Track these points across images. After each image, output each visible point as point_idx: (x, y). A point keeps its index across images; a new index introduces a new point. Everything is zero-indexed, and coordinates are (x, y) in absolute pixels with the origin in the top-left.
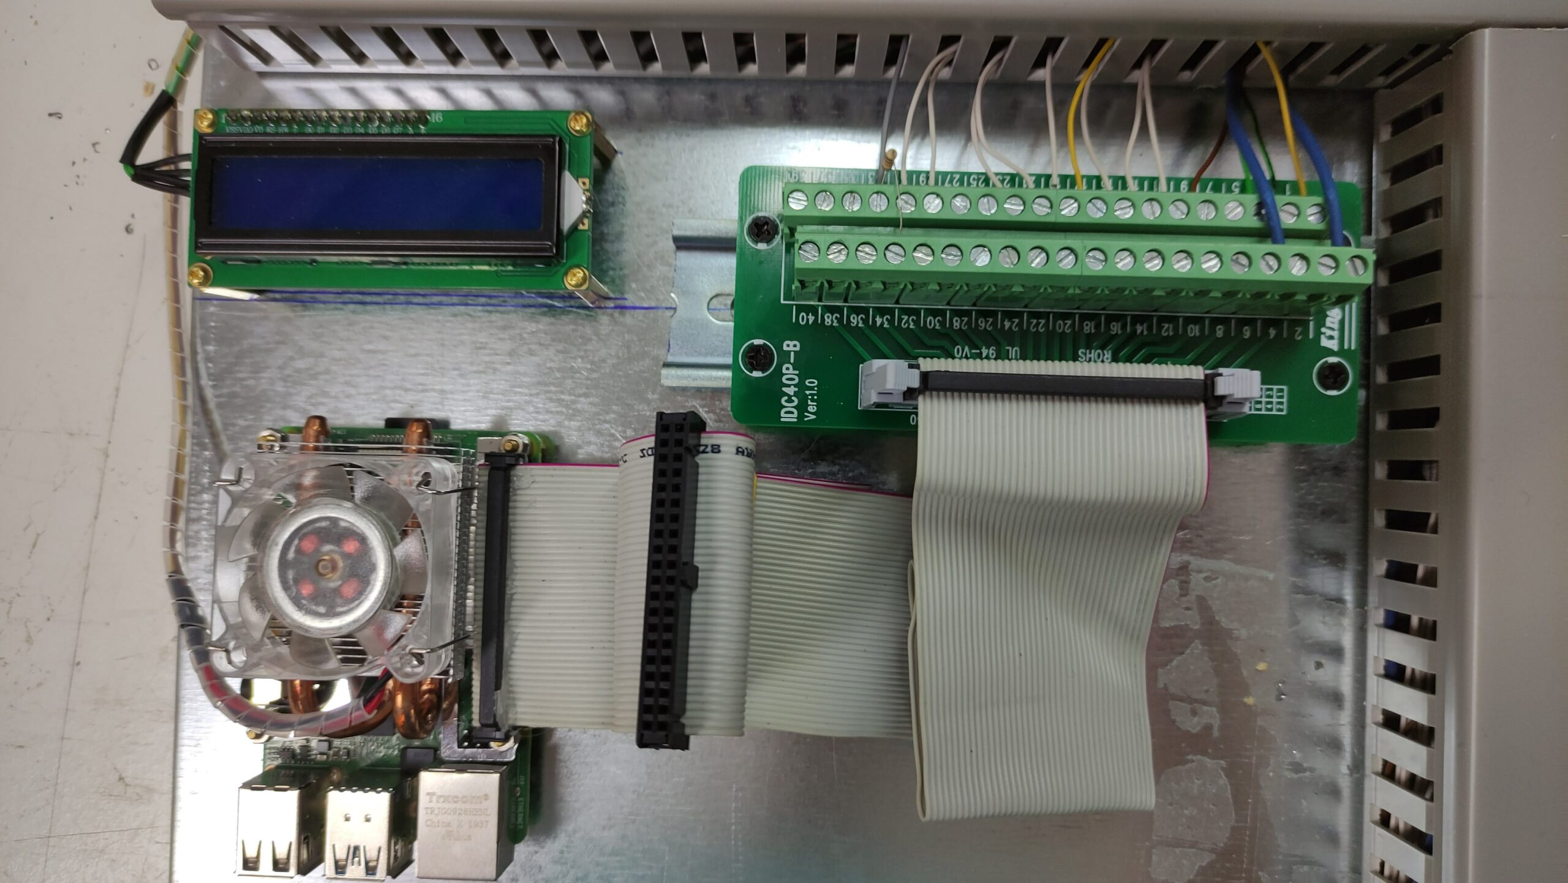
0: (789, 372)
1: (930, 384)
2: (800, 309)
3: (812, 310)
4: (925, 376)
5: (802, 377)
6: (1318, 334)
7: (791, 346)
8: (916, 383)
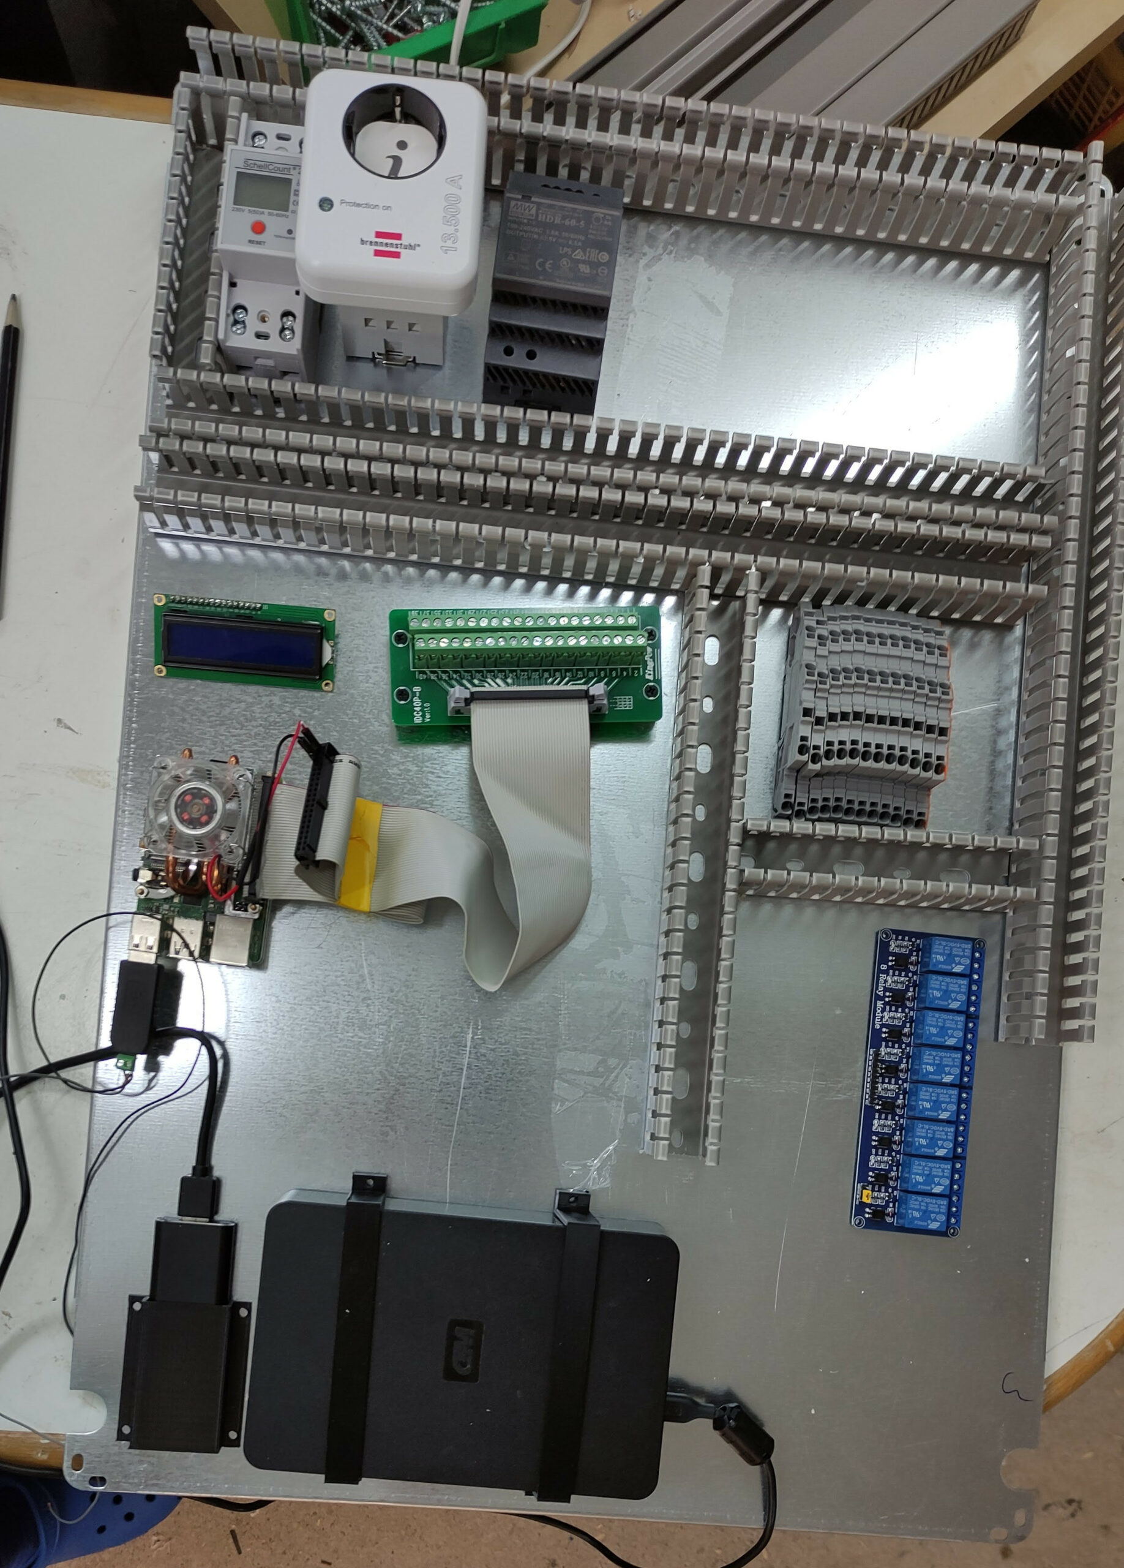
0: (417, 701)
1: (474, 698)
2: (420, 672)
3: (424, 673)
4: (472, 694)
5: (423, 703)
6: (644, 673)
7: (417, 689)
8: (468, 696)
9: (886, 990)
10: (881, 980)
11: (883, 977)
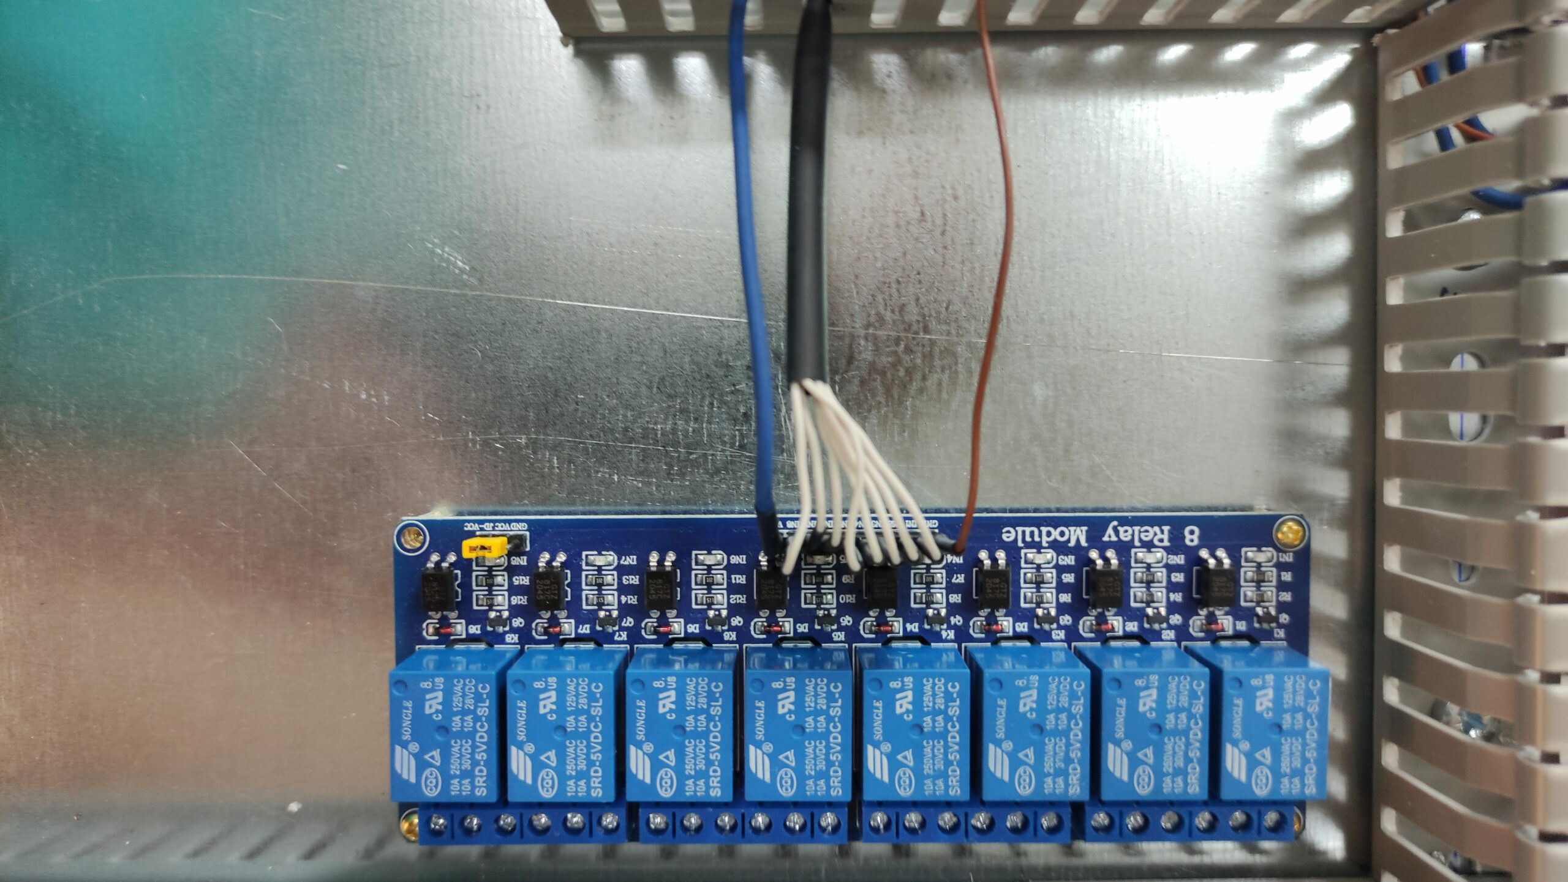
9: (1124, 549)
10: (1151, 533)
11: (1161, 535)
